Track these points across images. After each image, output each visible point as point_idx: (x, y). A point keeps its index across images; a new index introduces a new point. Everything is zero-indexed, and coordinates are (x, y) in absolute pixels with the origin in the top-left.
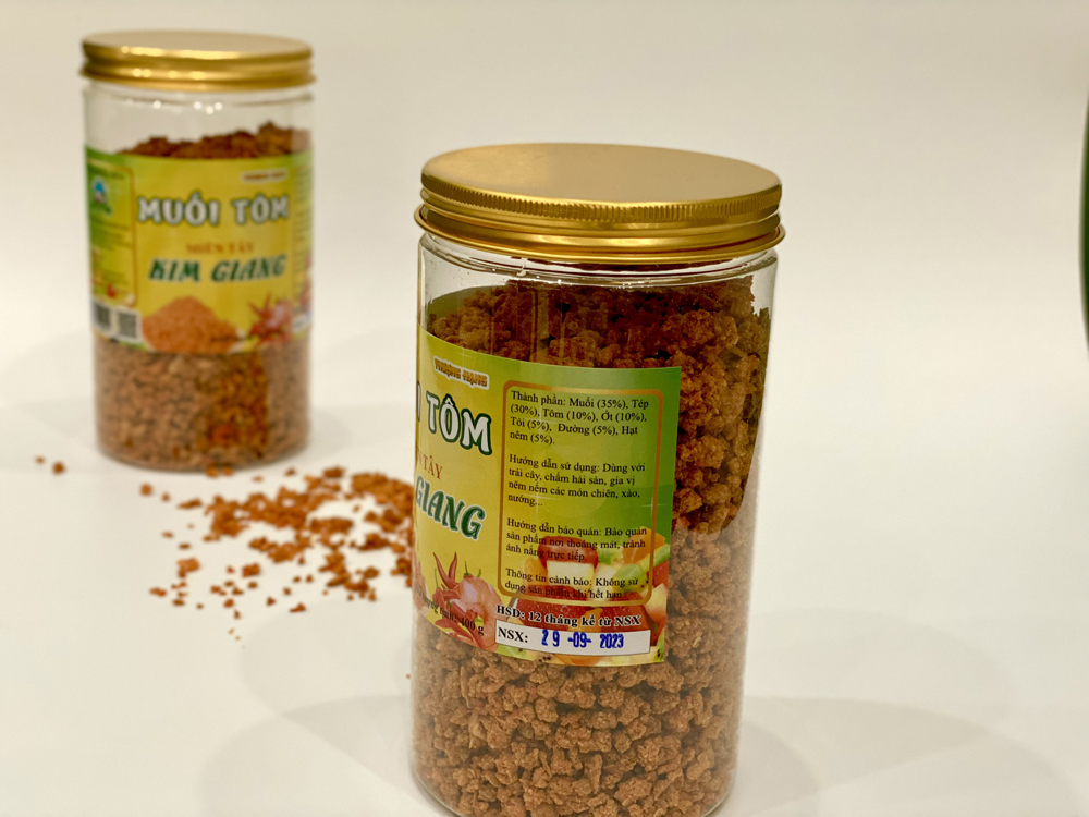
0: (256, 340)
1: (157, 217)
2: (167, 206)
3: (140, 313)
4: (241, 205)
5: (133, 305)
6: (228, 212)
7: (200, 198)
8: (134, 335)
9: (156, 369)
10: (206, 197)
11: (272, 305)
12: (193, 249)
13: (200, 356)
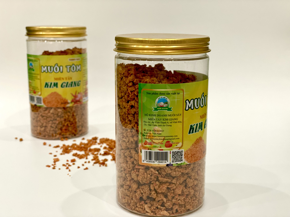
0: (73, 103)
1: (46, 71)
2: (49, 68)
3: (42, 97)
4: (68, 67)
5: (40, 95)
6: (65, 69)
7: (57, 65)
8: (41, 103)
9: (46, 112)
10: (59, 65)
11: (77, 94)
12: (56, 79)
13: (58, 108)
